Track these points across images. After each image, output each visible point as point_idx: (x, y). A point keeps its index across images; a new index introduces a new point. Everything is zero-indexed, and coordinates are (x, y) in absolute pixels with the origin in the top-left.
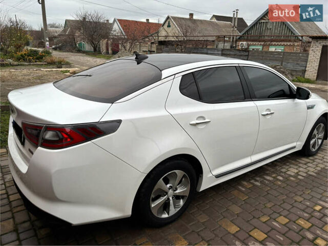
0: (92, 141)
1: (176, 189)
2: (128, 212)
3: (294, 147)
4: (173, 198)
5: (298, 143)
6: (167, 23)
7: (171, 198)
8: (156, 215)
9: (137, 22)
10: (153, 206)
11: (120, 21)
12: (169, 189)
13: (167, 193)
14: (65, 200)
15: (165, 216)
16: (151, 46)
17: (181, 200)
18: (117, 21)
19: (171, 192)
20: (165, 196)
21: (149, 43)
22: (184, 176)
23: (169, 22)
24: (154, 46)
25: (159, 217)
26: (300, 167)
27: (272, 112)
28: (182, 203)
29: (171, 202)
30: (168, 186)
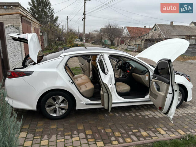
1: (60, 105)
6: (155, 28)
7: (57, 108)
8: (49, 113)
9: (137, 28)
10: (47, 109)
11: (128, 28)
13: (55, 105)
16: (141, 42)
17: (64, 111)
18: (126, 27)
21: (141, 40)
22: (64, 99)
23: (156, 27)
24: (143, 42)
29: (57, 110)
30: (56, 102)
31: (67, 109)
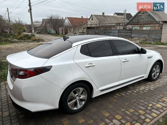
0: (39, 75)
1: (80, 96)
2: (57, 106)
3: (143, 77)
4: (79, 101)
5: (145, 75)
8: (71, 108)
10: (69, 104)
12: (77, 96)
14: (28, 101)
15: (76, 109)
19: (77, 98)
20: (75, 99)
22: (84, 91)
23: (92, 17)
25: (72, 109)
26: (146, 86)
27: (128, 60)
28: (83, 103)
30: (76, 95)
31: (86, 99)
